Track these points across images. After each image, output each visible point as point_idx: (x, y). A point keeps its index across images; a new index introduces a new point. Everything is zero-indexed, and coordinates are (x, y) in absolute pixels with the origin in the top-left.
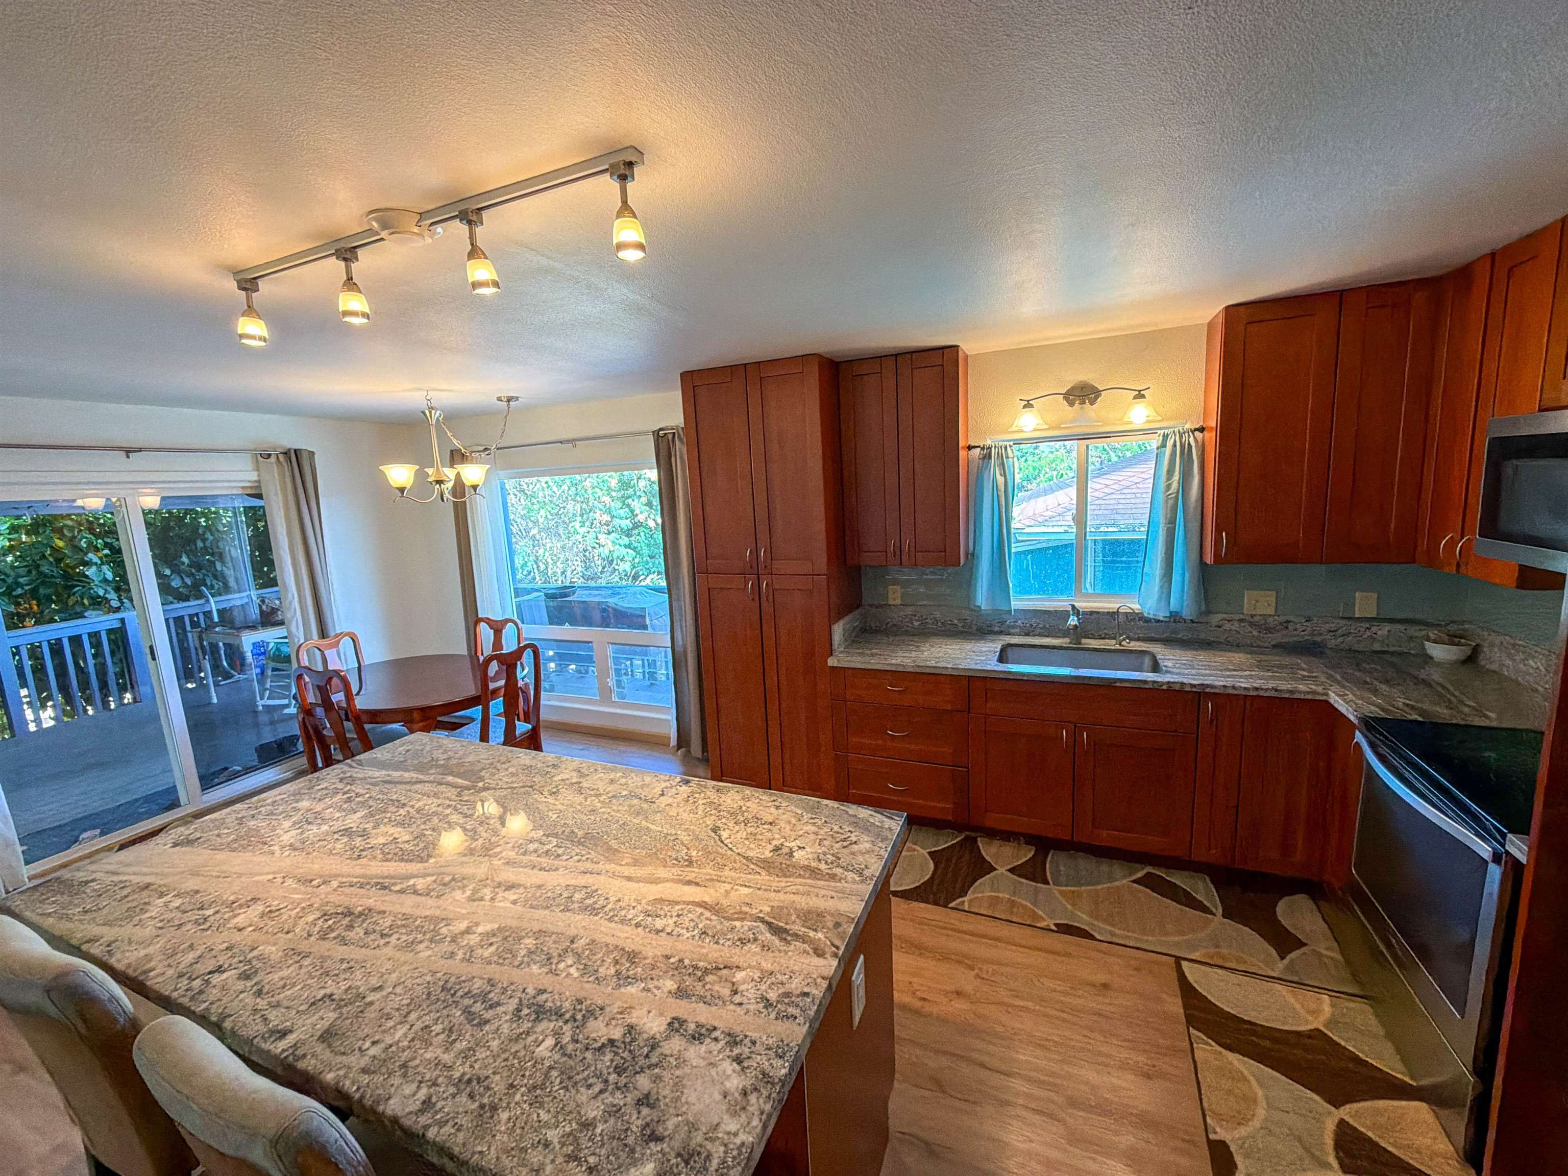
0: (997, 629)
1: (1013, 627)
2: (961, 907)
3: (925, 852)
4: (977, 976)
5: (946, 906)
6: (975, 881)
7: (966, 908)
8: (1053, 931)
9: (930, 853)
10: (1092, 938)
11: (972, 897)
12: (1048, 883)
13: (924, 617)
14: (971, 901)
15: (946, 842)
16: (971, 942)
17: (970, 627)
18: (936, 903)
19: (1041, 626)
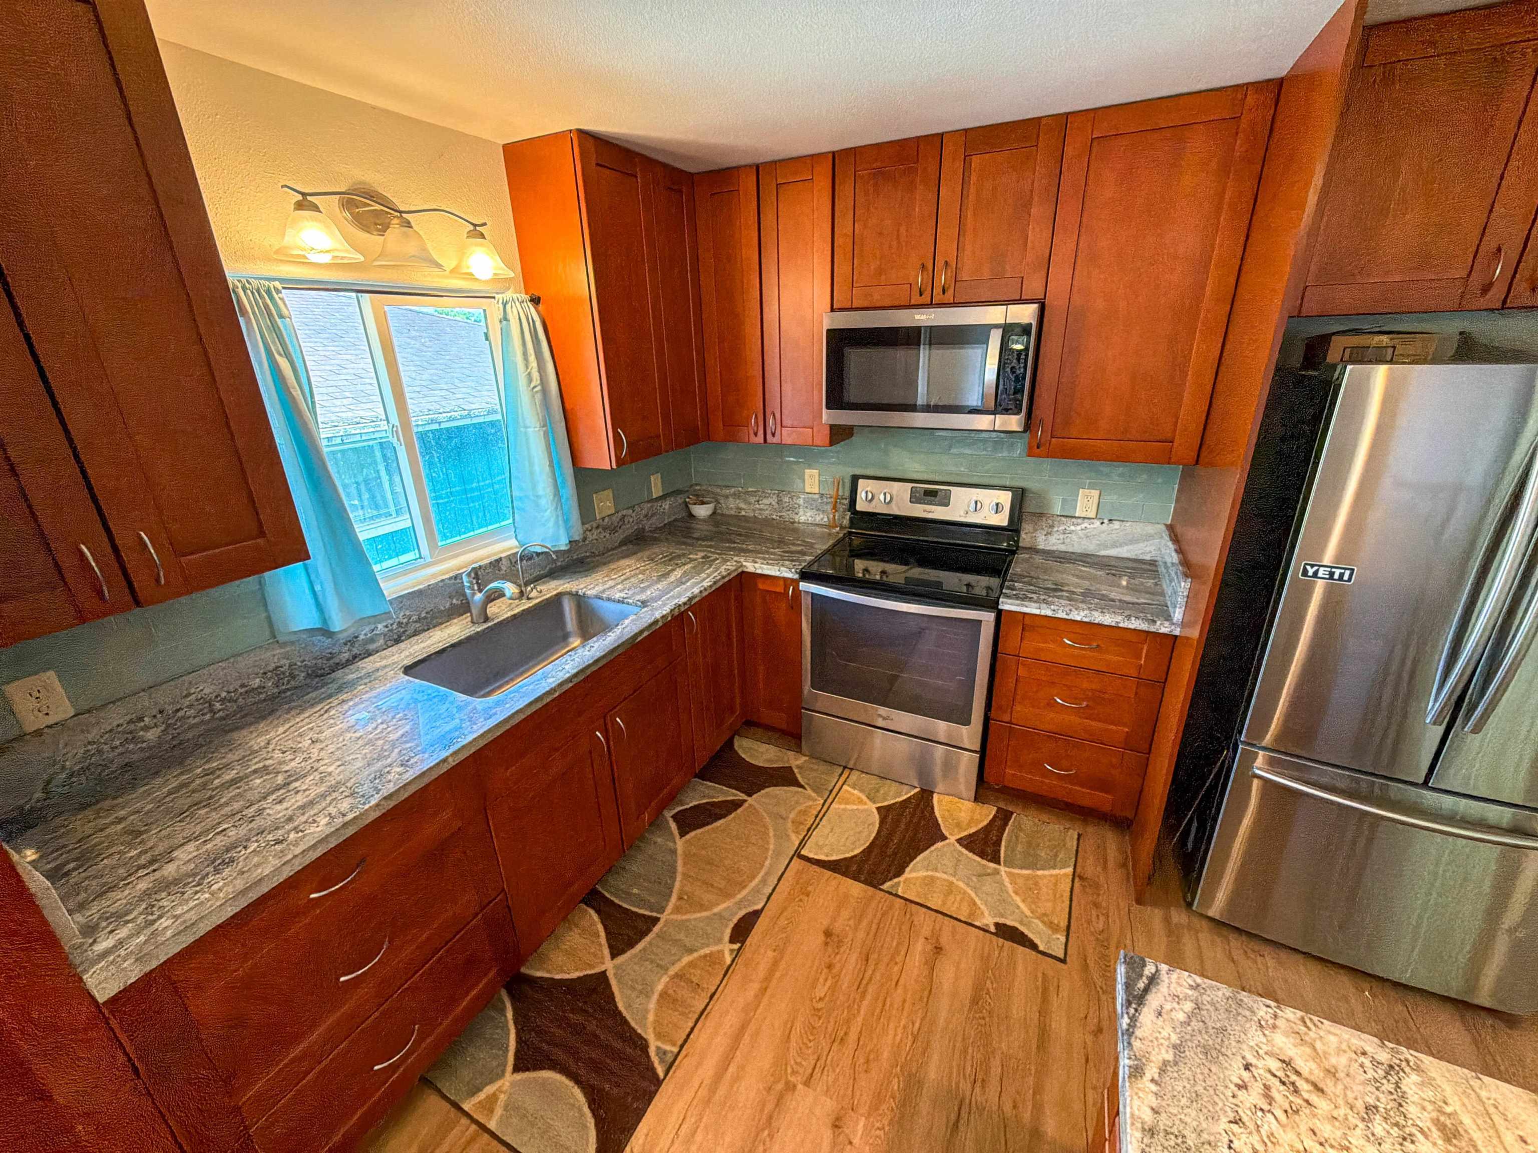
0: (346, 656)
1: (372, 640)
2: (670, 1058)
3: (509, 1079)
4: (807, 1083)
5: (658, 1083)
6: (617, 1013)
7: (675, 1050)
8: (740, 949)
9: (517, 1069)
10: (756, 914)
11: (651, 1030)
12: (658, 919)
13: (170, 709)
14: (659, 1036)
15: (505, 1028)
16: (742, 1068)
17: (293, 676)
18: (648, 1097)
19: (414, 618)
